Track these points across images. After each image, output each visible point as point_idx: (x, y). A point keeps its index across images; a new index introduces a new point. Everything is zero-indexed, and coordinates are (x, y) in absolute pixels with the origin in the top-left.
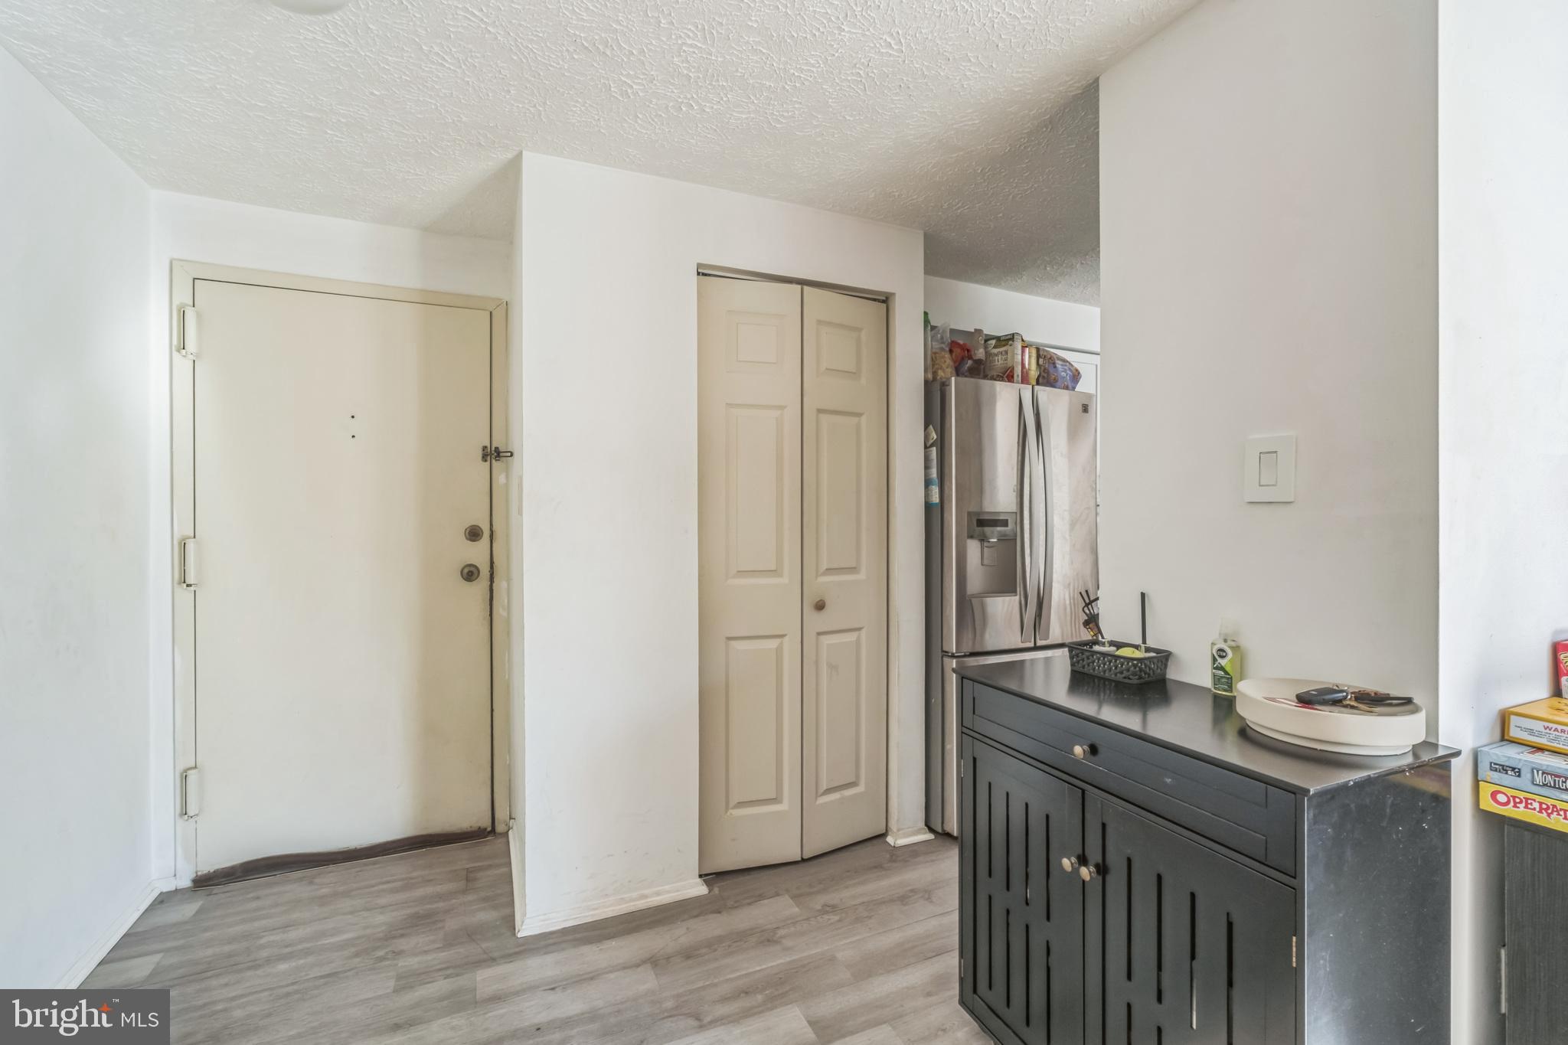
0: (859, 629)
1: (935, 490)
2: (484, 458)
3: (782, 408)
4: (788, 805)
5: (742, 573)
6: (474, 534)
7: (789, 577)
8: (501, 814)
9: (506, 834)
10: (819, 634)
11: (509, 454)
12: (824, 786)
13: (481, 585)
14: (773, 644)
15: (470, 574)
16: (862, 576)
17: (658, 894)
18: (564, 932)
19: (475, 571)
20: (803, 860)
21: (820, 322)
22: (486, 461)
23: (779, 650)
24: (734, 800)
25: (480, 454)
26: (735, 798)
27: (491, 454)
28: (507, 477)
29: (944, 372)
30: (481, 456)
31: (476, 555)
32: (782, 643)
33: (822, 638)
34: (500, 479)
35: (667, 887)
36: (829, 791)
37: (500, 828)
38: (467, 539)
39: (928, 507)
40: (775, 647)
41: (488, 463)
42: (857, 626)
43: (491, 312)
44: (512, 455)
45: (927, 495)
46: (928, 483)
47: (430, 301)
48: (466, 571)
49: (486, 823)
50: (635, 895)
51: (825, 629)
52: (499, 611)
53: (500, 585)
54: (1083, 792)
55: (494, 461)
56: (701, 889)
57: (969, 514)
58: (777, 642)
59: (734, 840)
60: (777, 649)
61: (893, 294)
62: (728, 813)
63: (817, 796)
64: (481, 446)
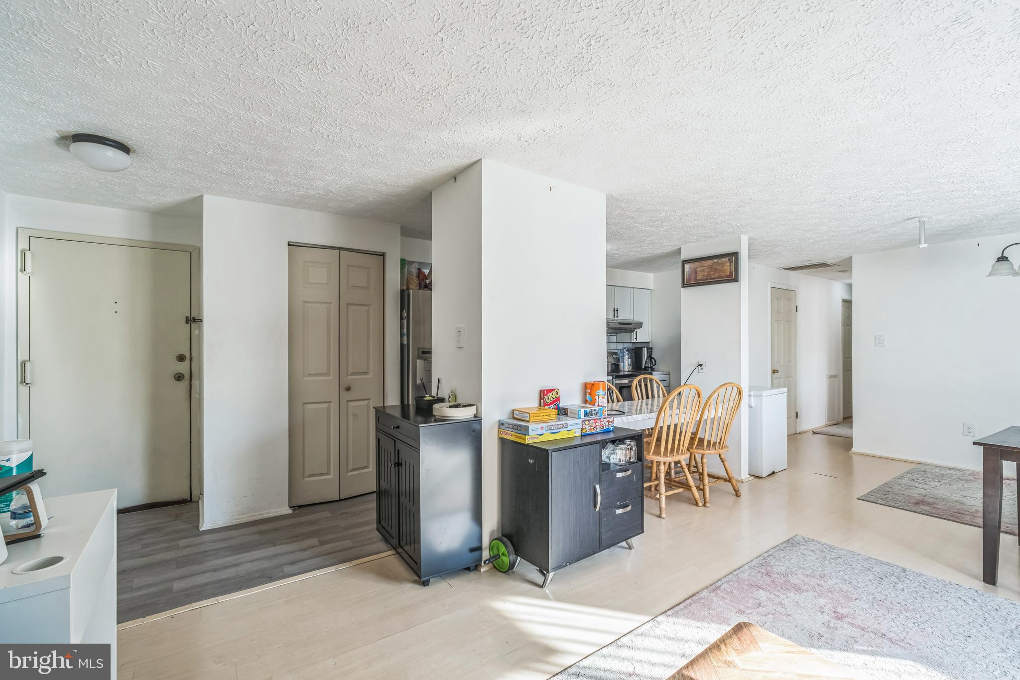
0: (369, 399)
1: (405, 338)
2: (187, 322)
3: (330, 303)
4: (333, 476)
5: (310, 375)
6: (181, 358)
7: (333, 377)
8: (195, 492)
9: (198, 502)
10: (348, 401)
11: (200, 321)
12: (351, 468)
13: (184, 384)
14: (326, 405)
15: (179, 377)
16: (370, 376)
17: (268, 513)
18: (222, 528)
19: (182, 377)
20: (340, 500)
21: (349, 266)
22: (188, 323)
23: (328, 409)
24: (307, 474)
25: (184, 320)
26: (307, 473)
27: (191, 320)
28: (199, 331)
29: (412, 286)
30: (185, 321)
31: (183, 367)
32: (330, 405)
33: (350, 403)
34: (196, 332)
35: (273, 511)
36: (353, 470)
37: (194, 499)
38: (178, 361)
39: (402, 346)
40: (326, 406)
41: (189, 325)
42: (368, 398)
43: (191, 253)
44: (201, 321)
45: (402, 341)
46: (402, 335)
47: (157, 247)
48: (177, 375)
49: (187, 496)
50: (257, 514)
51: (351, 399)
52: (195, 395)
53: (195, 382)
54: (395, 441)
55: (192, 324)
56: (290, 511)
57: (418, 348)
58: (327, 404)
59: (306, 491)
60: (327, 408)
61: (385, 253)
62: (304, 480)
63: (347, 472)
64: (185, 317)
